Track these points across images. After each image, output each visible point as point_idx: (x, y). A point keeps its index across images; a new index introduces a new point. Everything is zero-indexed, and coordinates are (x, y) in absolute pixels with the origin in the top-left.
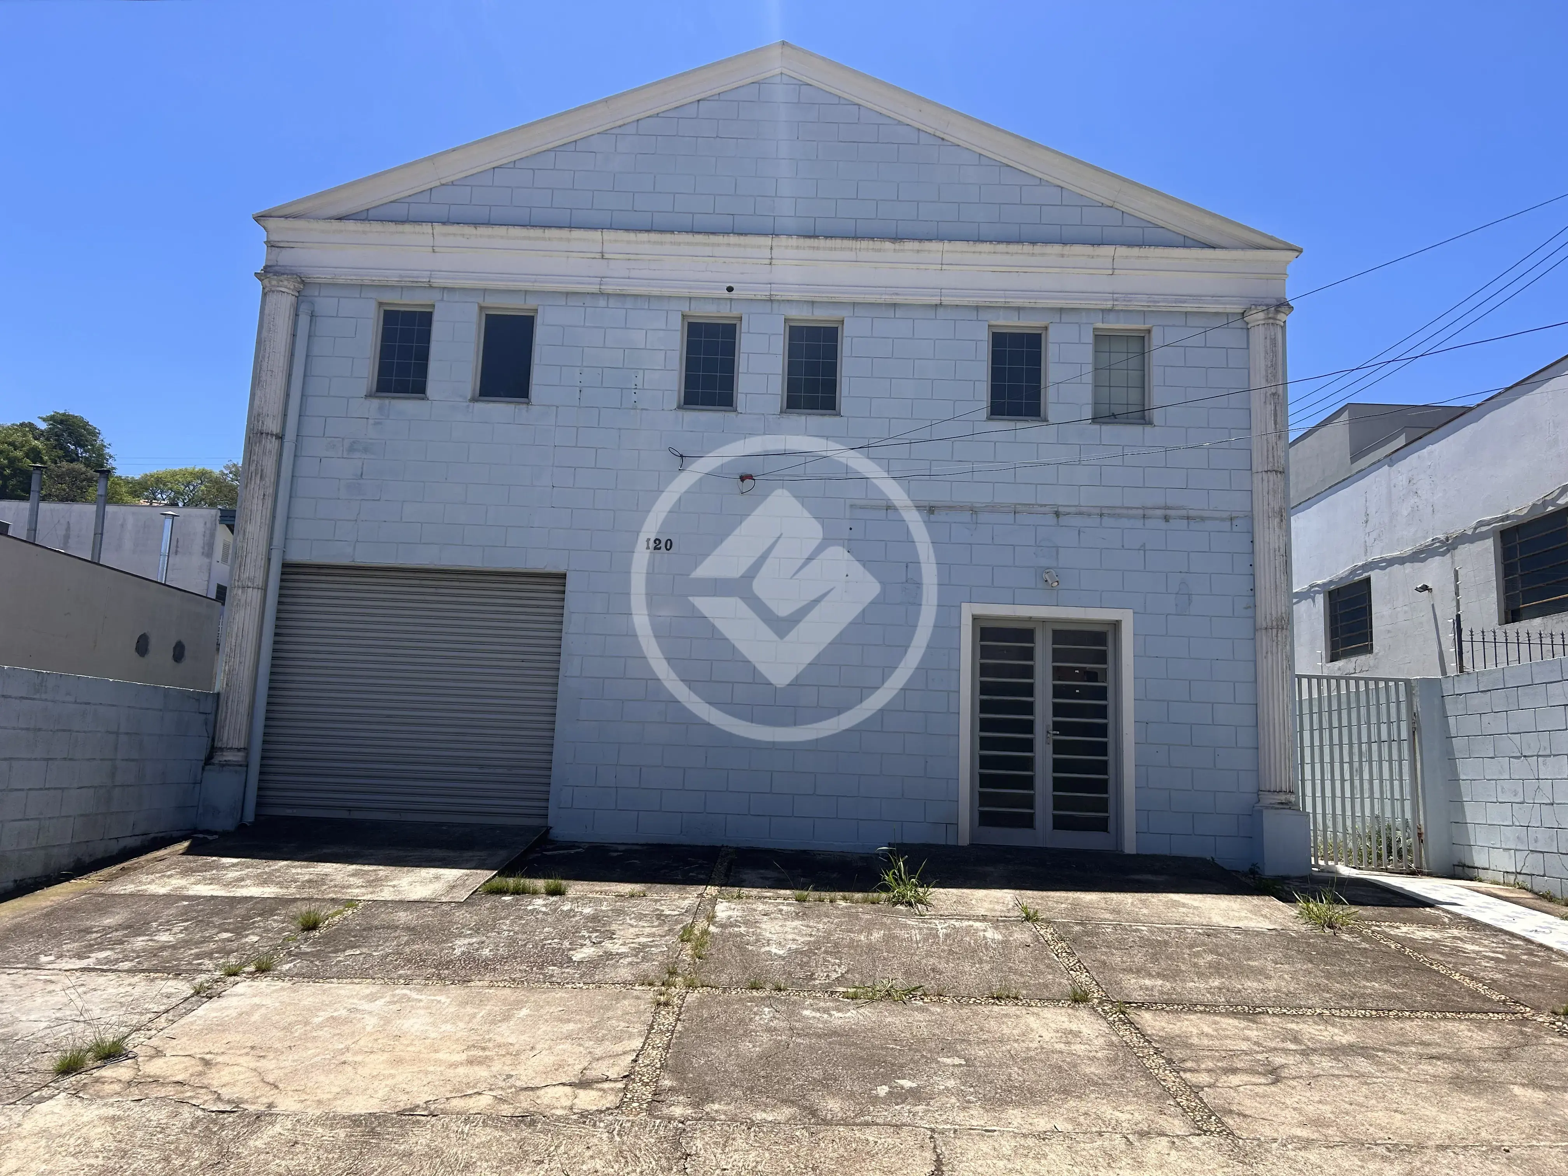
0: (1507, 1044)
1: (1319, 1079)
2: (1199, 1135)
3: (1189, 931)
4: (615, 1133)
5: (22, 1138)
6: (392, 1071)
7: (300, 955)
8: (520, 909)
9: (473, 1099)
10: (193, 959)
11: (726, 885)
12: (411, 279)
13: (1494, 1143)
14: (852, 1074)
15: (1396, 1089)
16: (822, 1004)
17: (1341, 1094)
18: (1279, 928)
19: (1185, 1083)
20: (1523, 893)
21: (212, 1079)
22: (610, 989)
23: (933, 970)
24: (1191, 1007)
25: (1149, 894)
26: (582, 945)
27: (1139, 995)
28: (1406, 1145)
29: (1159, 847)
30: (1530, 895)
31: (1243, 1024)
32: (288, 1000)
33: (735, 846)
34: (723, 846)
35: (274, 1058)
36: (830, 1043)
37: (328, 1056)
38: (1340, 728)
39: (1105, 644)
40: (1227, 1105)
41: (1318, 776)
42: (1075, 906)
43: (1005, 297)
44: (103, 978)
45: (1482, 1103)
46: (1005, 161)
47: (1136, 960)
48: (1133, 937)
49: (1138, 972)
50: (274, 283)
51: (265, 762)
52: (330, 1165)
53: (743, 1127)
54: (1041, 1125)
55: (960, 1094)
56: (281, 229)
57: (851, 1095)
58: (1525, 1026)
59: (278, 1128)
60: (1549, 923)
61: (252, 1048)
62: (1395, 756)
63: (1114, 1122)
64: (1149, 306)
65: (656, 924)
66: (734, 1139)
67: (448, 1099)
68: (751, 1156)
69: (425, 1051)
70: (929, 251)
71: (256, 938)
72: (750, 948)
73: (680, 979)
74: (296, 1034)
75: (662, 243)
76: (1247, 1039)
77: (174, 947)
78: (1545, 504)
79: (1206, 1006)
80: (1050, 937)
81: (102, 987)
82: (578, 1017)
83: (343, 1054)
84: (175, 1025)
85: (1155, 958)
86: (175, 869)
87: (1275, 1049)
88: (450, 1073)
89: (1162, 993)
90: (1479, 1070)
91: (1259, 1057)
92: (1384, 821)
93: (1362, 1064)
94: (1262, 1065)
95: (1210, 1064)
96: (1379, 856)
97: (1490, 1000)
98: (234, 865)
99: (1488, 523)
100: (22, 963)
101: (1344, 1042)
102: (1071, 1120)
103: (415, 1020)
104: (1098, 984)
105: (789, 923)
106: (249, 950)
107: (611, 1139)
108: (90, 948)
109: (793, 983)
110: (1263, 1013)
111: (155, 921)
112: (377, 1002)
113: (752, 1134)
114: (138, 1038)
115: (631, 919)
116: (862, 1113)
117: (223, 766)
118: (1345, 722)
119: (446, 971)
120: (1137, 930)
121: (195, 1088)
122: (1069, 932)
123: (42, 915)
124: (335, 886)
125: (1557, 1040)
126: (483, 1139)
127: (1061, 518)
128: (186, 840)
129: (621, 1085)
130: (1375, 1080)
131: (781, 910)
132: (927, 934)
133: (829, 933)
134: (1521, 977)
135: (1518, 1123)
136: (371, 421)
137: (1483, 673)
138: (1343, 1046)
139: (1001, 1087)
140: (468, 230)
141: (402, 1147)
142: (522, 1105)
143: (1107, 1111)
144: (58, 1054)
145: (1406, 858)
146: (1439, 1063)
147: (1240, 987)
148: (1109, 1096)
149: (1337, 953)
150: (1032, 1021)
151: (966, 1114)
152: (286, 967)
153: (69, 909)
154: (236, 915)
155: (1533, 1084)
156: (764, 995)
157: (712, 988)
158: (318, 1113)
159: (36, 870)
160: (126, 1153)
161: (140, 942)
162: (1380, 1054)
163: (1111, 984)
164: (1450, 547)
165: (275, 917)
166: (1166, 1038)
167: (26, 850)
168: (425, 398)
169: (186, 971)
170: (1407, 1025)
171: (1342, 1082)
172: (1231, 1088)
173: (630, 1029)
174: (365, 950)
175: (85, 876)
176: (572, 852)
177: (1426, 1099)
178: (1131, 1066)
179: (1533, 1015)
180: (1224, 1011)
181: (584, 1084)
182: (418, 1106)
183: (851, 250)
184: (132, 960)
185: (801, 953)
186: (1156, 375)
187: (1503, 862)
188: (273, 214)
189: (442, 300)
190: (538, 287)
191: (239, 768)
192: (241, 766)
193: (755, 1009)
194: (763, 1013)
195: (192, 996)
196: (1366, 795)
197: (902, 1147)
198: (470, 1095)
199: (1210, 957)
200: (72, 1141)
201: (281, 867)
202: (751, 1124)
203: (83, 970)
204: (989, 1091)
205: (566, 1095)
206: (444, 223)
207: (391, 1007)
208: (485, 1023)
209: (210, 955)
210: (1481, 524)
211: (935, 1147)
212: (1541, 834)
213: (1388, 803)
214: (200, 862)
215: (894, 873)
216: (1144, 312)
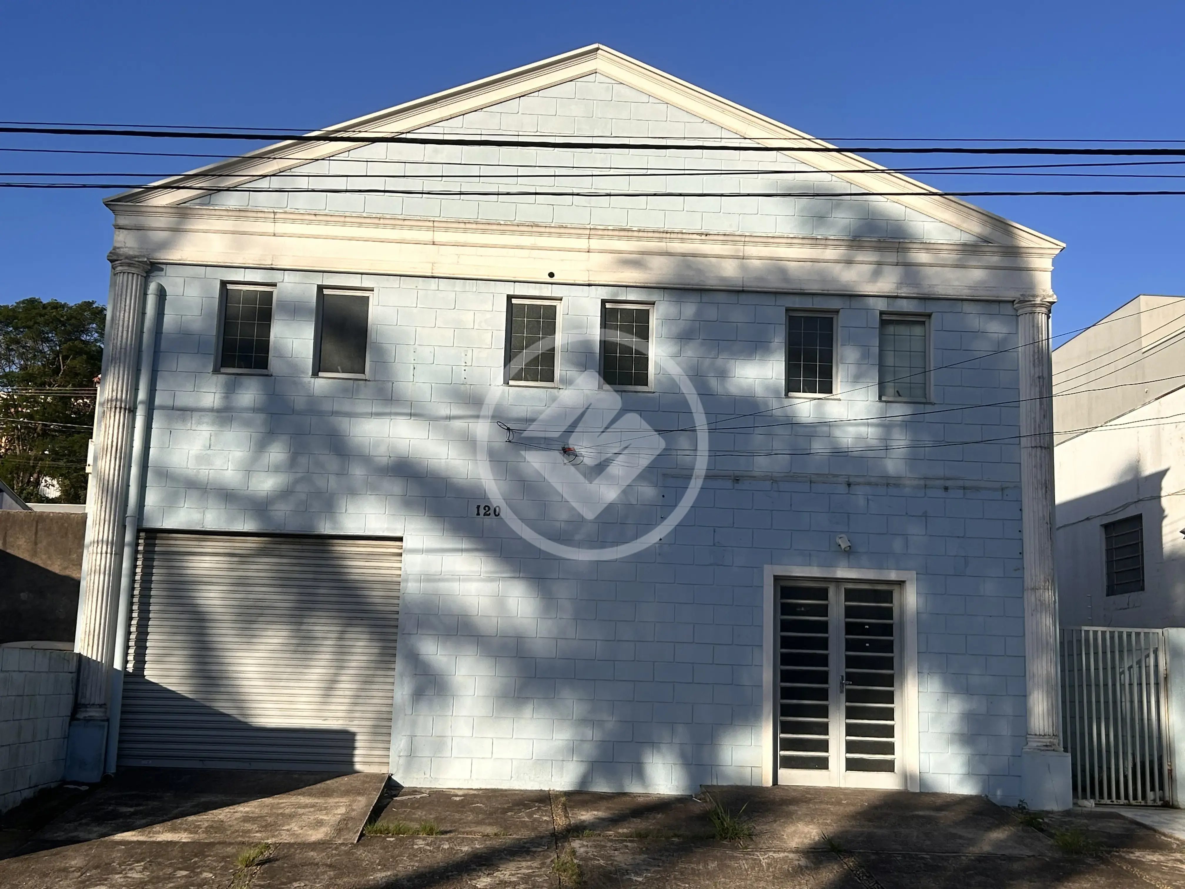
3: (964, 858)
12: (254, 262)
18: (1036, 854)
26: (479, 876)
39: (891, 602)
42: (870, 838)
46: (800, 158)
48: (919, 863)
50: (124, 265)
51: (126, 716)
56: (127, 212)
64: (929, 295)
70: (732, 242)
71: (209, 875)
72: (614, 876)
80: (852, 864)
105: (637, 856)
117: (87, 722)
120: (923, 858)
122: (867, 861)
127: (852, 486)
131: (626, 846)
132: (752, 864)
133: (673, 864)
136: (218, 395)
140: (308, 217)
149: (1080, 873)
154: (175, 857)
161: (119, 879)
165: (210, 858)
168: (268, 374)
176: (418, 797)
183: (662, 240)
185: (656, 879)
188: (122, 200)
189: (282, 280)
190: (373, 270)
191: (101, 724)
192: (102, 721)
216: (925, 299)
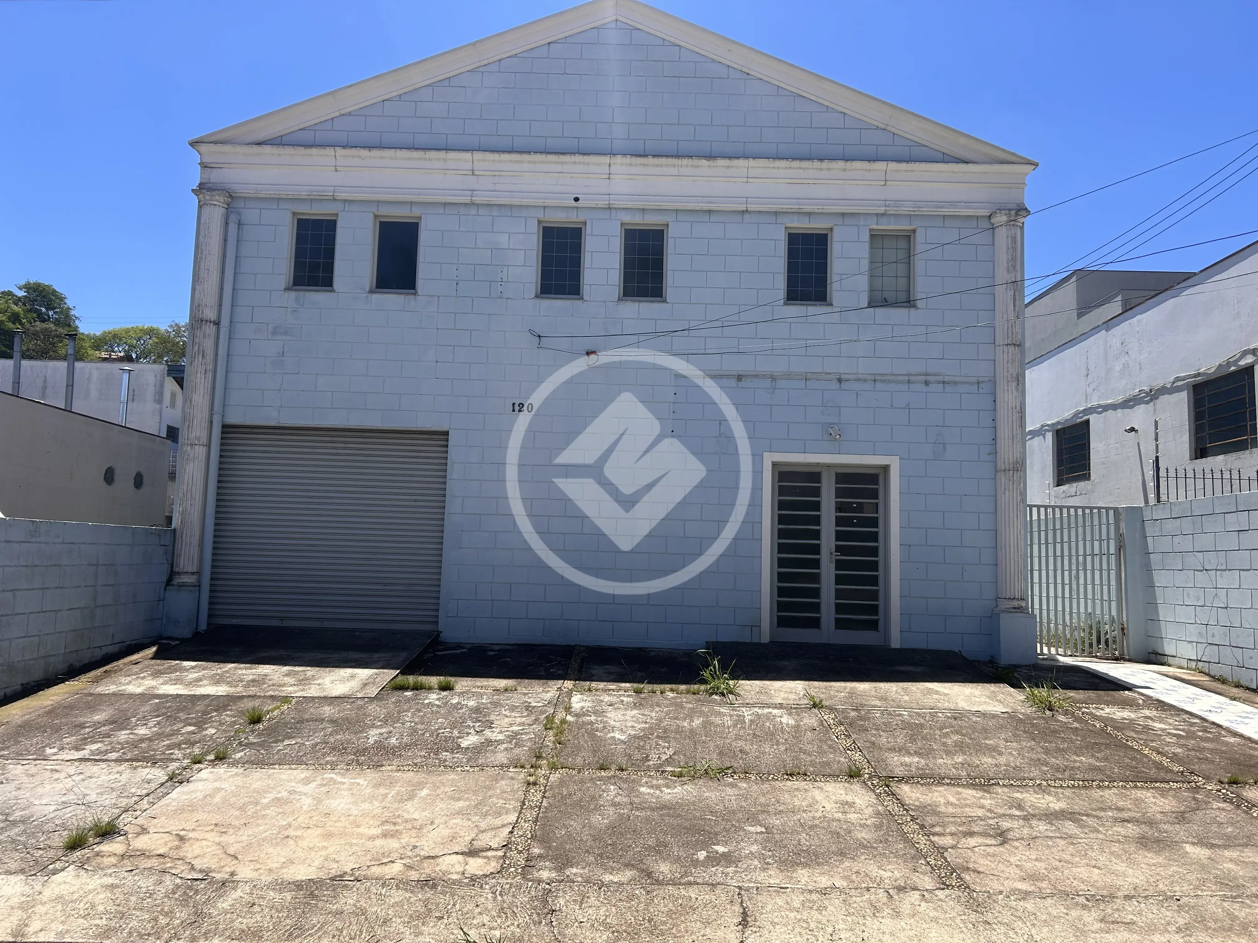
0: (1183, 808)
1: (1036, 840)
2: (943, 889)
3: (940, 715)
4: (498, 893)
5: (43, 904)
6: (325, 844)
7: (249, 745)
8: (418, 703)
9: (388, 867)
10: (166, 750)
11: (579, 680)
12: (319, 194)
13: (1169, 893)
14: (679, 841)
15: (1095, 848)
16: (655, 782)
17: (1053, 853)
18: (1010, 711)
19: (934, 845)
20: (1202, 676)
21: (187, 852)
22: (490, 771)
23: (741, 751)
24: (939, 780)
25: (910, 683)
26: (468, 734)
27: (900, 771)
28: (1102, 896)
29: (918, 642)
30: (1207, 678)
31: (980, 794)
32: (241, 784)
33: (586, 645)
34: (576, 645)
35: (234, 833)
36: (661, 815)
37: (275, 832)
38: (1062, 542)
39: (877, 483)
40: (965, 864)
41: (1044, 580)
42: (852, 694)
43: (799, 205)
44: (96, 767)
45: (1161, 860)
46: (798, 92)
47: (898, 740)
48: (897, 720)
49: (901, 750)
50: (208, 197)
51: (214, 582)
52: (281, 922)
53: (595, 887)
54: (823, 882)
55: (762, 857)
56: (210, 152)
57: (678, 860)
58: (1198, 793)
59: (239, 893)
60: (1220, 703)
61: (216, 825)
62: (1105, 567)
63: (878, 879)
64: (914, 211)
65: (525, 714)
66: (588, 897)
67: (368, 867)
68: (601, 911)
69: (350, 826)
70: (737, 167)
71: (213, 731)
72: (599, 734)
73: (545, 762)
74: (250, 813)
75: (521, 162)
76: (983, 807)
77: (150, 739)
78: (1229, 364)
79: (951, 779)
80: (832, 721)
81: (96, 775)
82: (466, 796)
83: (287, 829)
84: (155, 806)
85: (913, 739)
86: (147, 671)
87: (1004, 815)
88: (370, 845)
89: (918, 769)
90: (1160, 831)
91: (991, 822)
92: (1096, 618)
93: (1070, 827)
94: (993, 829)
95: (953, 828)
96: (1091, 645)
97: (1171, 771)
98: (193, 668)
99: (1183, 379)
100: (32, 755)
101: (1057, 808)
102: (846, 878)
103: (340, 800)
104: (868, 762)
105: (629, 712)
106: (209, 741)
107: (495, 899)
108: (85, 741)
109: (633, 764)
110: (995, 784)
111: (134, 717)
112: (310, 785)
113: (602, 893)
114: (127, 818)
115: (505, 710)
116: (686, 874)
117: (181, 586)
118: (1066, 539)
119: (363, 758)
120: (900, 715)
121: (173, 859)
122: (846, 717)
123: (45, 712)
124: (273, 685)
125: (1221, 805)
126: (397, 900)
127: (843, 383)
128: (154, 645)
129: (501, 853)
130: (1079, 840)
131: (622, 701)
132: (736, 720)
133: (660, 720)
134: (1197, 751)
135: (1188, 877)
136: (289, 310)
137: (1175, 504)
138: (1056, 811)
139: (793, 850)
140: (364, 153)
141: (335, 907)
142: (426, 871)
143: (873, 870)
144: (66, 832)
145: (1112, 647)
146: (1129, 825)
147: (978, 762)
148: (875, 857)
149: (1055, 732)
150: (817, 794)
151: (766, 874)
152: (239, 755)
153: (65, 707)
154: (196, 711)
155: (1201, 842)
156: (610, 775)
157: (570, 769)
158: (269, 879)
159: (38, 675)
160: (123, 915)
161: (123, 735)
162: (1084, 818)
163: (879, 762)
164: (1153, 397)
165: (228, 712)
166: (920, 807)
167: (29, 660)
168: (333, 291)
169: (161, 760)
170: (1107, 793)
171: (1054, 843)
172: (969, 849)
173: (507, 806)
174: (299, 740)
175: (77, 678)
176: (458, 652)
177: (1118, 856)
178: (893, 831)
179: (1204, 784)
180: (965, 783)
181: (472, 853)
182: (346, 873)
183: (674, 166)
184: (118, 751)
185: (638, 738)
186: (919, 265)
187: (1188, 651)
188: (205, 141)
189: (344, 210)
190: (422, 198)
191: (193, 588)
192: (194, 586)
193: (603, 787)
194: (609, 790)
195: (167, 782)
196: (1082, 596)
197: (717, 902)
198: (385, 864)
199: (956, 737)
200: (82, 904)
201: (230, 669)
202: (601, 885)
203: (81, 760)
204: (784, 854)
205: (460, 863)
206: (344, 147)
207: (322, 789)
208: (395, 802)
209: (178, 746)
210: (1178, 379)
211: (742, 902)
212: (1218, 630)
213: (1098, 602)
214: (166, 666)
215: (711, 670)
216: (910, 216)
